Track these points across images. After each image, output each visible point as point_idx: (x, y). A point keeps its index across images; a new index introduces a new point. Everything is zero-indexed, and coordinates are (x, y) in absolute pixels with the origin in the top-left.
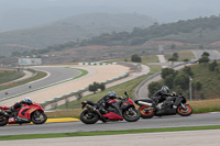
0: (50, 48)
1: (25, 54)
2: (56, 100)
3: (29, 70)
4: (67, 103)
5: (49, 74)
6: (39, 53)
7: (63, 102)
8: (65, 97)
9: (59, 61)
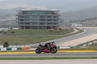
0: (86, 19)
1: (75, 22)
2: (88, 42)
3: (76, 29)
4: (93, 44)
5: (85, 31)
6: (81, 22)
7: (91, 43)
8: (92, 41)
9: (90, 25)
